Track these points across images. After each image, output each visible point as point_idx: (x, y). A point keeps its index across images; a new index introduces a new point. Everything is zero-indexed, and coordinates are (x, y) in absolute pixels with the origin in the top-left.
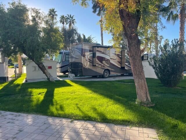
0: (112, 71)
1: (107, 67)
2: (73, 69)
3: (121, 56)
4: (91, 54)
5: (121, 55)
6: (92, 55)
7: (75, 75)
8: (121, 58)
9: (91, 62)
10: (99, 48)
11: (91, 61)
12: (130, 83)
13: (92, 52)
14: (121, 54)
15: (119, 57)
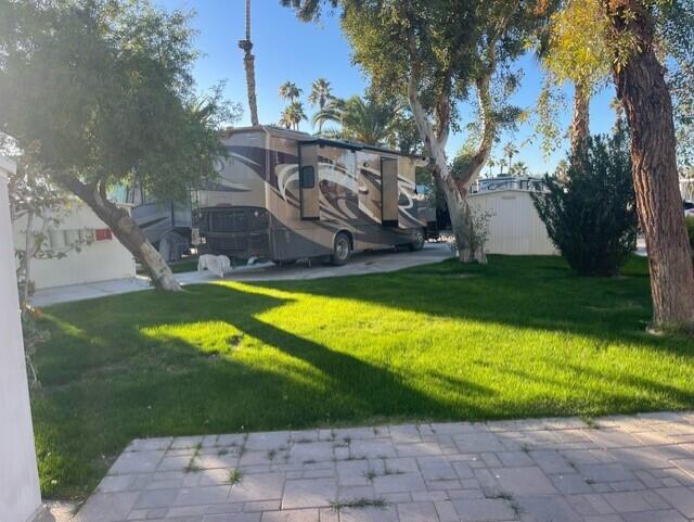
0: (359, 237)
1: (345, 223)
2: (211, 234)
3: (379, 182)
4: (294, 171)
5: (381, 178)
6: (296, 176)
7: (230, 258)
8: (381, 188)
9: (295, 206)
10: (327, 148)
11: (296, 199)
12: (462, 276)
13: (297, 166)
14: (379, 174)
15: (376, 184)
